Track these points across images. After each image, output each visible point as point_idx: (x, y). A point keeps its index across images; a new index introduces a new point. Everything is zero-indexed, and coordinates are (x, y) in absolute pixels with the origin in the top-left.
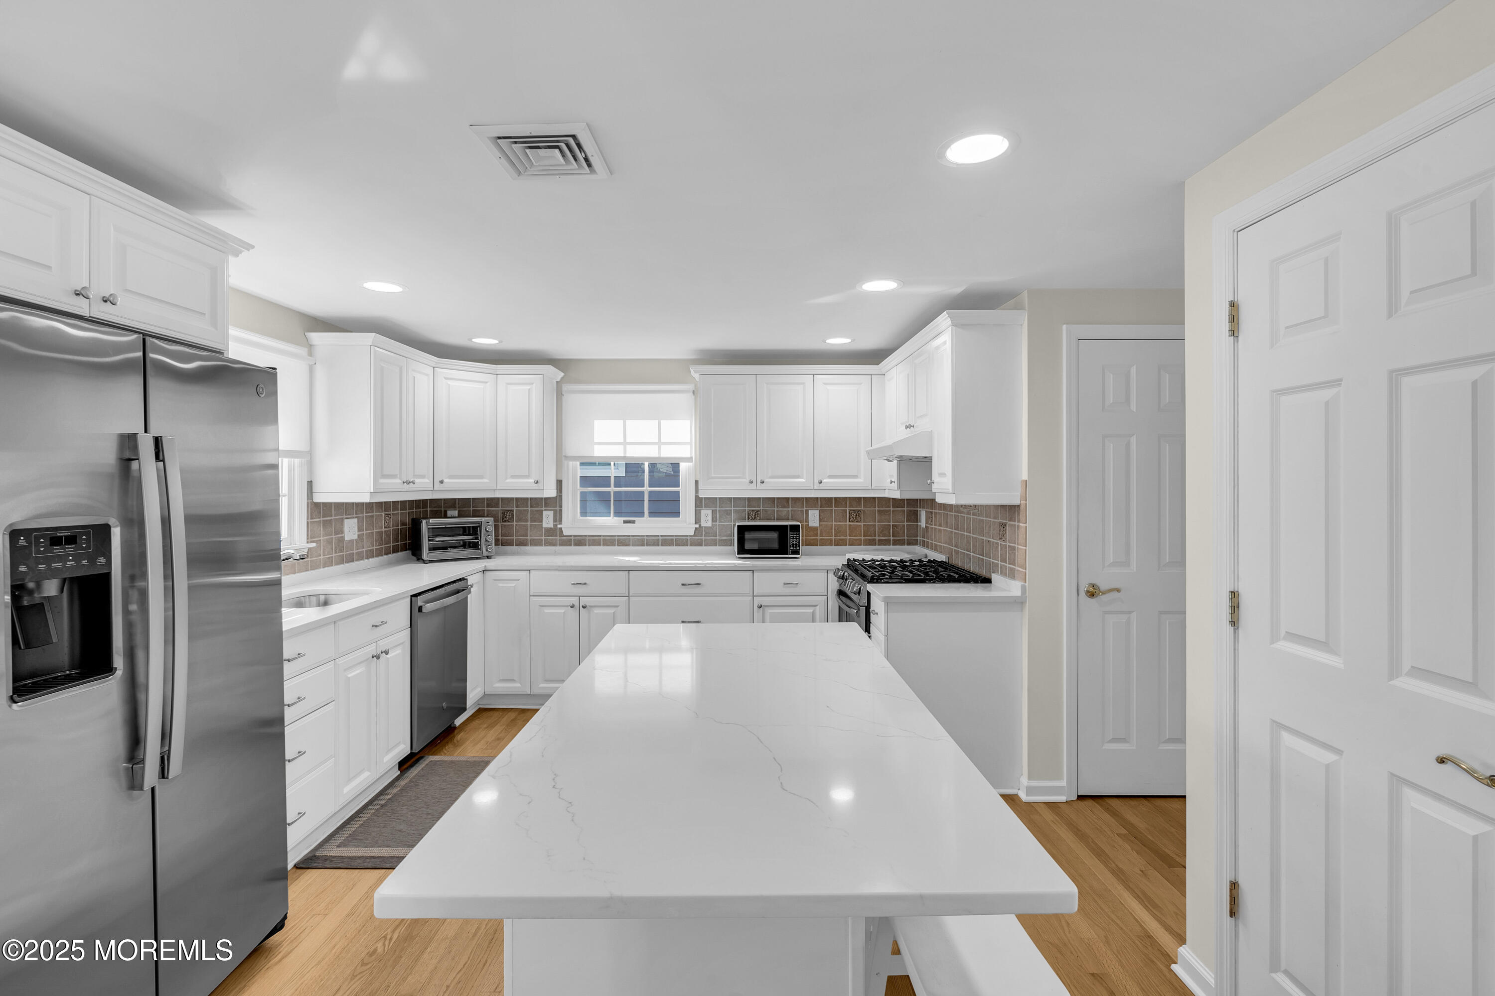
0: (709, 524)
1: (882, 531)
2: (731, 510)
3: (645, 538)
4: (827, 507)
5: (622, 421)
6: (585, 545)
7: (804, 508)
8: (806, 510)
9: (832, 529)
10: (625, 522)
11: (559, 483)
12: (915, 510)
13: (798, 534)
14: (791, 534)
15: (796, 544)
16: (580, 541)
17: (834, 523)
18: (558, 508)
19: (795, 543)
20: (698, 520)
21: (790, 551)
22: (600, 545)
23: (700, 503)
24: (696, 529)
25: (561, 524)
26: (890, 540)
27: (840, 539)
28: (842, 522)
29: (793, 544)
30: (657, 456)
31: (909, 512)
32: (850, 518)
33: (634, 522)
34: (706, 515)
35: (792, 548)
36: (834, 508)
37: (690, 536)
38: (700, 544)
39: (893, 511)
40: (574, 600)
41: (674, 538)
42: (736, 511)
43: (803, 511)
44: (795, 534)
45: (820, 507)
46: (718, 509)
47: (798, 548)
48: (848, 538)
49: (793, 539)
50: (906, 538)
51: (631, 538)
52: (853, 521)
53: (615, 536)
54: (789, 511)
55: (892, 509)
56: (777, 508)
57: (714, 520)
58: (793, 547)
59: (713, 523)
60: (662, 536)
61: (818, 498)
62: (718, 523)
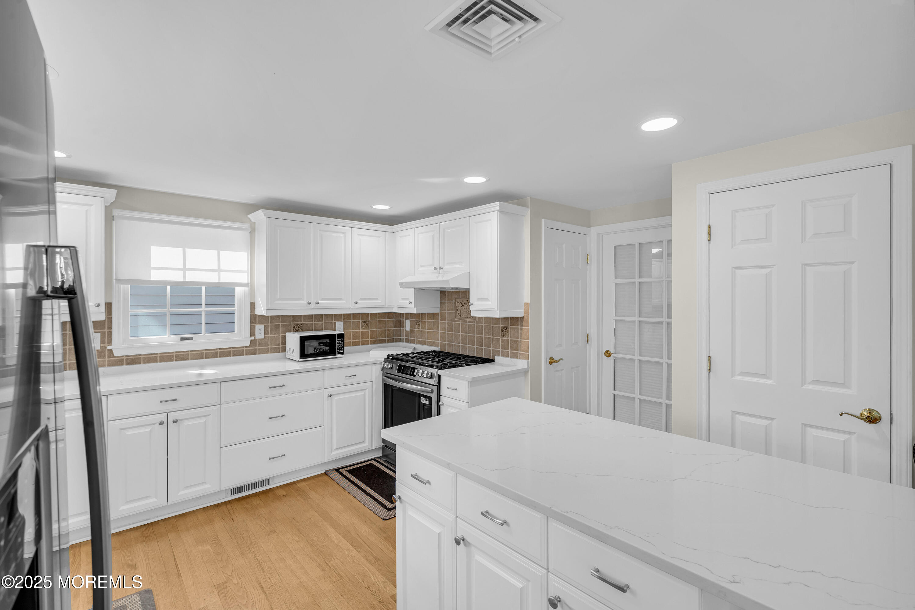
0: (262, 337)
1: (381, 335)
2: (280, 325)
3: (204, 352)
4: (348, 320)
5: (181, 250)
6: (140, 363)
7: (332, 321)
8: (334, 322)
9: (351, 335)
10: (182, 339)
11: (109, 306)
12: (399, 320)
14: (338, 340)
16: (133, 360)
17: (352, 331)
18: (106, 330)
19: (340, 347)
20: (252, 333)
21: (337, 353)
22: (156, 361)
23: (255, 319)
24: (251, 341)
25: (111, 345)
26: (385, 340)
27: (356, 341)
28: (357, 329)
29: (339, 347)
30: (217, 281)
31: (396, 321)
32: (362, 327)
33: (191, 339)
34: (260, 330)
35: (338, 350)
36: (352, 320)
37: (246, 347)
38: (254, 353)
39: (387, 321)
40: (163, 417)
41: (232, 350)
42: (283, 325)
43: (332, 323)
44: (340, 340)
45: (344, 320)
46: (269, 324)
47: (342, 350)
48: (361, 340)
49: (339, 343)
50: (394, 338)
51: (190, 353)
52: (364, 329)
53: (173, 353)
54: (322, 323)
55: (386, 319)
56: (314, 321)
57: (266, 333)
59: (266, 336)
60: (220, 349)
61: (342, 314)
62: (269, 335)
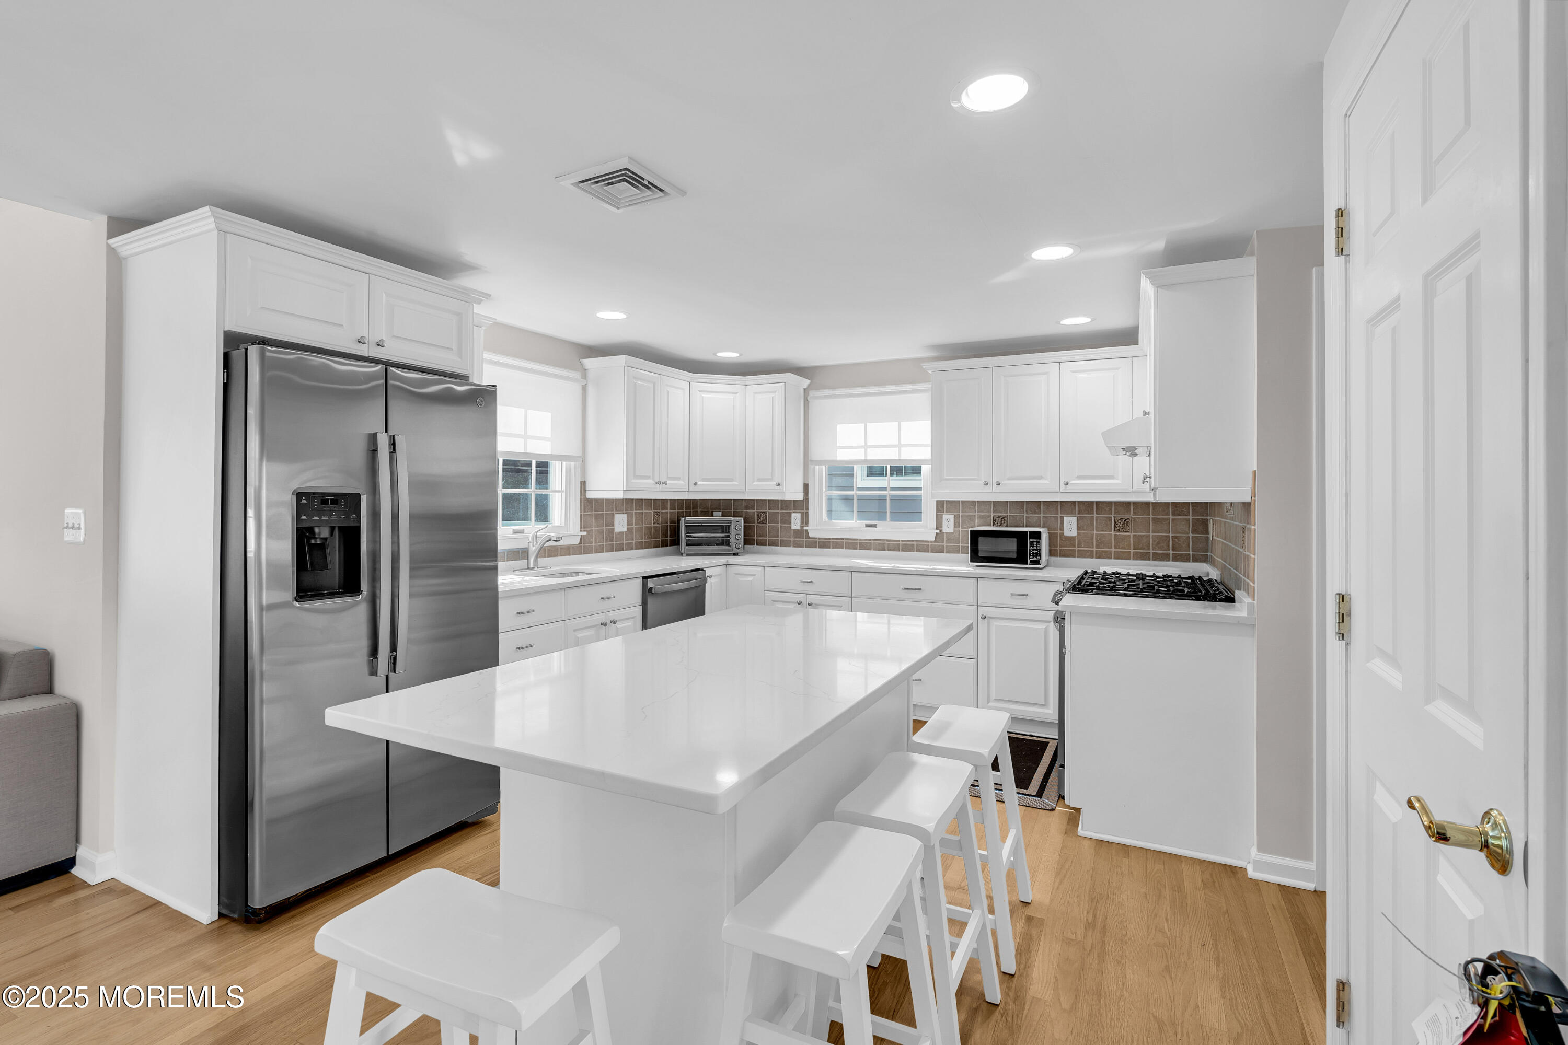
0: (951, 530)
1: (1158, 543)
2: (975, 515)
3: (886, 542)
4: (1086, 514)
5: (863, 425)
6: (829, 548)
7: (1058, 514)
8: (1061, 516)
9: (1093, 539)
10: (867, 526)
11: (806, 486)
12: (1204, 519)
13: (1039, 542)
14: (1031, 542)
15: (1037, 553)
16: (824, 544)
17: (1095, 532)
18: (805, 511)
19: (1035, 551)
20: (939, 525)
21: (1029, 561)
22: (842, 548)
23: (942, 507)
24: (937, 534)
25: (808, 526)
26: (1168, 555)
27: (1102, 551)
28: (1106, 531)
29: (1033, 553)
30: (897, 458)
31: (1195, 522)
32: (1115, 527)
33: (875, 526)
34: (948, 521)
35: (1031, 557)
36: (1095, 515)
37: (932, 542)
38: (941, 551)
39: (1173, 520)
40: (801, 597)
41: (915, 543)
42: (980, 517)
43: (1057, 517)
44: (1035, 542)
45: (1078, 514)
46: (961, 514)
47: (1039, 557)
48: (1113, 550)
49: (1033, 547)
50: (1191, 553)
51: (872, 542)
52: (1119, 531)
53: (857, 539)
54: (1040, 517)
55: (1171, 517)
56: (1027, 513)
57: (956, 525)
58: (1034, 556)
59: (955, 529)
60: (902, 541)
61: (1075, 502)
62: (960, 529)
